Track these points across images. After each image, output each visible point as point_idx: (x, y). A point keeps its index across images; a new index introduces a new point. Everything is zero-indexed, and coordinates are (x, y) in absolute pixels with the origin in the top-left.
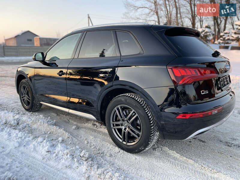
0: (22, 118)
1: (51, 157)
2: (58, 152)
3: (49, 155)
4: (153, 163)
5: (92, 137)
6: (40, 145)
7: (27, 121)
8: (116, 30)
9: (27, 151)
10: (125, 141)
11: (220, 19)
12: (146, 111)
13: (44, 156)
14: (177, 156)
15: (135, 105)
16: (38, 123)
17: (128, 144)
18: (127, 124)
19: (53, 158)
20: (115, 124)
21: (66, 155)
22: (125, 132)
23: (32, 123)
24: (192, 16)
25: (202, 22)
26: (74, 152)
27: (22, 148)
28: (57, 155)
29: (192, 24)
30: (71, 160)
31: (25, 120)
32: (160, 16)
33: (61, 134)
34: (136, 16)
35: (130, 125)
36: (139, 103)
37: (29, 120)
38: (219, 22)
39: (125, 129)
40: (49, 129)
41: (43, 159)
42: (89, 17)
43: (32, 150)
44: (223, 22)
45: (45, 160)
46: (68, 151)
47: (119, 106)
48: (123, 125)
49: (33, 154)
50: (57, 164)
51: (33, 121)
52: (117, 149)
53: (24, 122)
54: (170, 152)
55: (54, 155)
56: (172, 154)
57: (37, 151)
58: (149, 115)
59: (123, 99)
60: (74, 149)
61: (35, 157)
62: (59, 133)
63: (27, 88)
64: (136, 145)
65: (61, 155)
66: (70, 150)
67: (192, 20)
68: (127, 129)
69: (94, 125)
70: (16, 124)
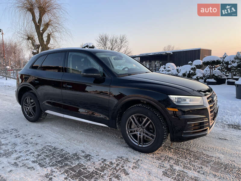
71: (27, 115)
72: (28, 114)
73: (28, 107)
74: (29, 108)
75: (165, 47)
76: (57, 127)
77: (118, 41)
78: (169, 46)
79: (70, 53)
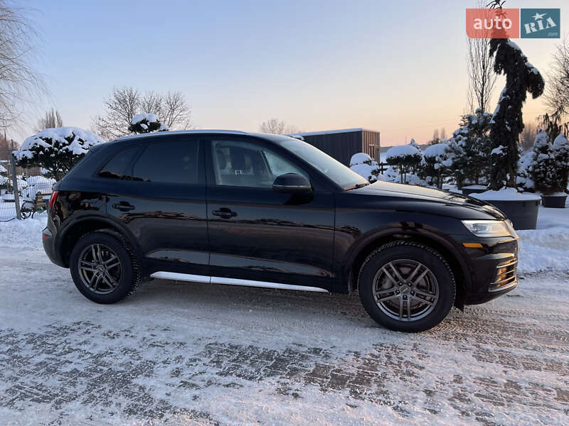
71: (92, 289)
72: (92, 287)
73: (95, 268)
74: (96, 272)
75: (264, 124)
76: (188, 307)
77: (163, 108)
78: (274, 122)
79: (214, 143)
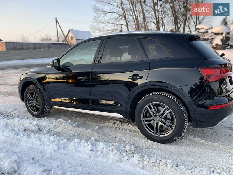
0: (41, 123)
1: (97, 155)
2: (103, 150)
3: (94, 153)
4: (186, 150)
5: (121, 134)
6: (80, 145)
7: (48, 126)
8: (140, 38)
9: (69, 152)
10: (158, 134)
11: (180, 23)
12: (179, 106)
13: (89, 154)
14: (203, 141)
15: (168, 101)
16: (62, 127)
17: (161, 136)
18: (159, 119)
19: (99, 155)
20: (145, 120)
21: (111, 152)
22: (157, 126)
23: (54, 127)
24: (156, 20)
25: (164, 26)
26: (119, 148)
27: (62, 150)
28: (102, 153)
29: (157, 27)
30: (120, 154)
31: (45, 125)
32: (128, 20)
33: (89, 134)
34: (105, 20)
35: (163, 119)
36: (172, 100)
37: (50, 125)
38: (179, 26)
39: (157, 123)
40: (75, 131)
41: (90, 157)
42: (57, 21)
43: (74, 150)
44: (182, 26)
45: (93, 158)
46: (114, 148)
47: (151, 104)
48: (155, 121)
49: (77, 154)
50: (106, 159)
51: (55, 125)
52: (150, 142)
53: (45, 127)
54: (195, 140)
55: (99, 152)
56: (197, 141)
57: (79, 152)
58: (182, 109)
59: (155, 98)
60: (118, 145)
61: (80, 157)
62: (87, 134)
63: (36, 94)
64: (169, 136)
65: (106, 152)
66: (115, 146)
67: (156, 24)
68: (160, 123)
69: (115, 123)
70: (38, 130)
